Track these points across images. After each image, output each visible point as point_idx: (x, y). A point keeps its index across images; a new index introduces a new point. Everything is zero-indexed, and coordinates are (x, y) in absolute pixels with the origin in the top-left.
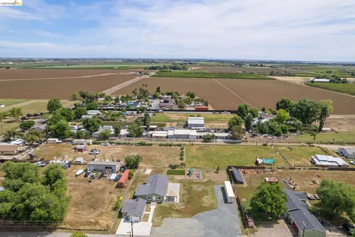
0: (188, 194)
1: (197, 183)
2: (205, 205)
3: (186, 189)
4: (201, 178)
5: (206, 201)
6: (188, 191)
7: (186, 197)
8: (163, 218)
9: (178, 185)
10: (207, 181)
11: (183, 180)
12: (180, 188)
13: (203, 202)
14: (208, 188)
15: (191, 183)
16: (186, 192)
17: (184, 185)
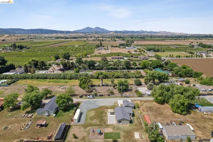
0: (102, 117)
1: (96, 125)
2: (93, 111)
3: (104, 120)
4: (91, 130)
5: (92, 113)
6: (102, 119)
7: (104, 115)
8: (114, 105)
9: (109, 123)
10: (87, 127)
11: (106, 128)
12: (107, 120)
13: (94, 113)
14: (89, 121)
15: (100, 125)
16: (104, 118)
17: (105, 123)
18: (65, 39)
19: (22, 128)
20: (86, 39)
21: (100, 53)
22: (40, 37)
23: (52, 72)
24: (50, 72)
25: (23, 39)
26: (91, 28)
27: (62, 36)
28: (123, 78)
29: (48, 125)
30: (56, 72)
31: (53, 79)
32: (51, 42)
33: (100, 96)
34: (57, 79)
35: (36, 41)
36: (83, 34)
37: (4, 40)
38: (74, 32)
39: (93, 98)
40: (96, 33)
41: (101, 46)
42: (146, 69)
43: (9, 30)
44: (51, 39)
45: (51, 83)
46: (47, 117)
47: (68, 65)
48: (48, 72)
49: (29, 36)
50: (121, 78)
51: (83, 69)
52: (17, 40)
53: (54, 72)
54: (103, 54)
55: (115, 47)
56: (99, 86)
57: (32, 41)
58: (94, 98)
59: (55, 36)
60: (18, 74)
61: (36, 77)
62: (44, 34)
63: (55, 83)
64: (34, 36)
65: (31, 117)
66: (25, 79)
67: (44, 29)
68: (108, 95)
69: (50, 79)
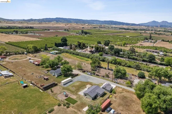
3: (79, 90)
5: (78, 84)
7: (83, 87)
9: (80, 93)
11: (74, 95)
14: (70, 87)
15: (72, 92)
16: (81, 89)
18: (126, 30)
19: (37, 77)
20: (144, 32)
21: (142, 45)
22: (108, 27)
23: (84, 52)
24: (83, 51)
25: (95, 28)
26: (158, 22)
27: (126, 27)
28: (134, 68)
29: (48, 80)
30: (87, 52)
31: (82, 56)
32: (112, 31)
33: (97, 75)
34: (84, 57)
35: (103, 29)
36: (146, 27)
37: (84, 27)
38: (139, 25)
39: (90, 75)
40: (161, 26)
41: (150, 39)
42: (169, 66)
43: (91, 21)
44: (115, 29)
45: (78, 59)
46: (53, 76)
47: (99, 49)
48: (82, 51)
49: (100, 26)
50: (132, 68)
51: (110, 54)
52: (91, 28)
53: (85, 52)
54: (144, 46)
55: (166, 41)
56: (105, 69)
57: (99, 29)
58: (92, 75)
59: (120, 27)
60: (67, 49)
61: (72, 53)
62: (112, 25)
63: (80, 59)
64: (104, 26)
65: (46, 73)
66: (67, 53)
67: (114, 21)
68: (103, 77)
69: (80, 56)
